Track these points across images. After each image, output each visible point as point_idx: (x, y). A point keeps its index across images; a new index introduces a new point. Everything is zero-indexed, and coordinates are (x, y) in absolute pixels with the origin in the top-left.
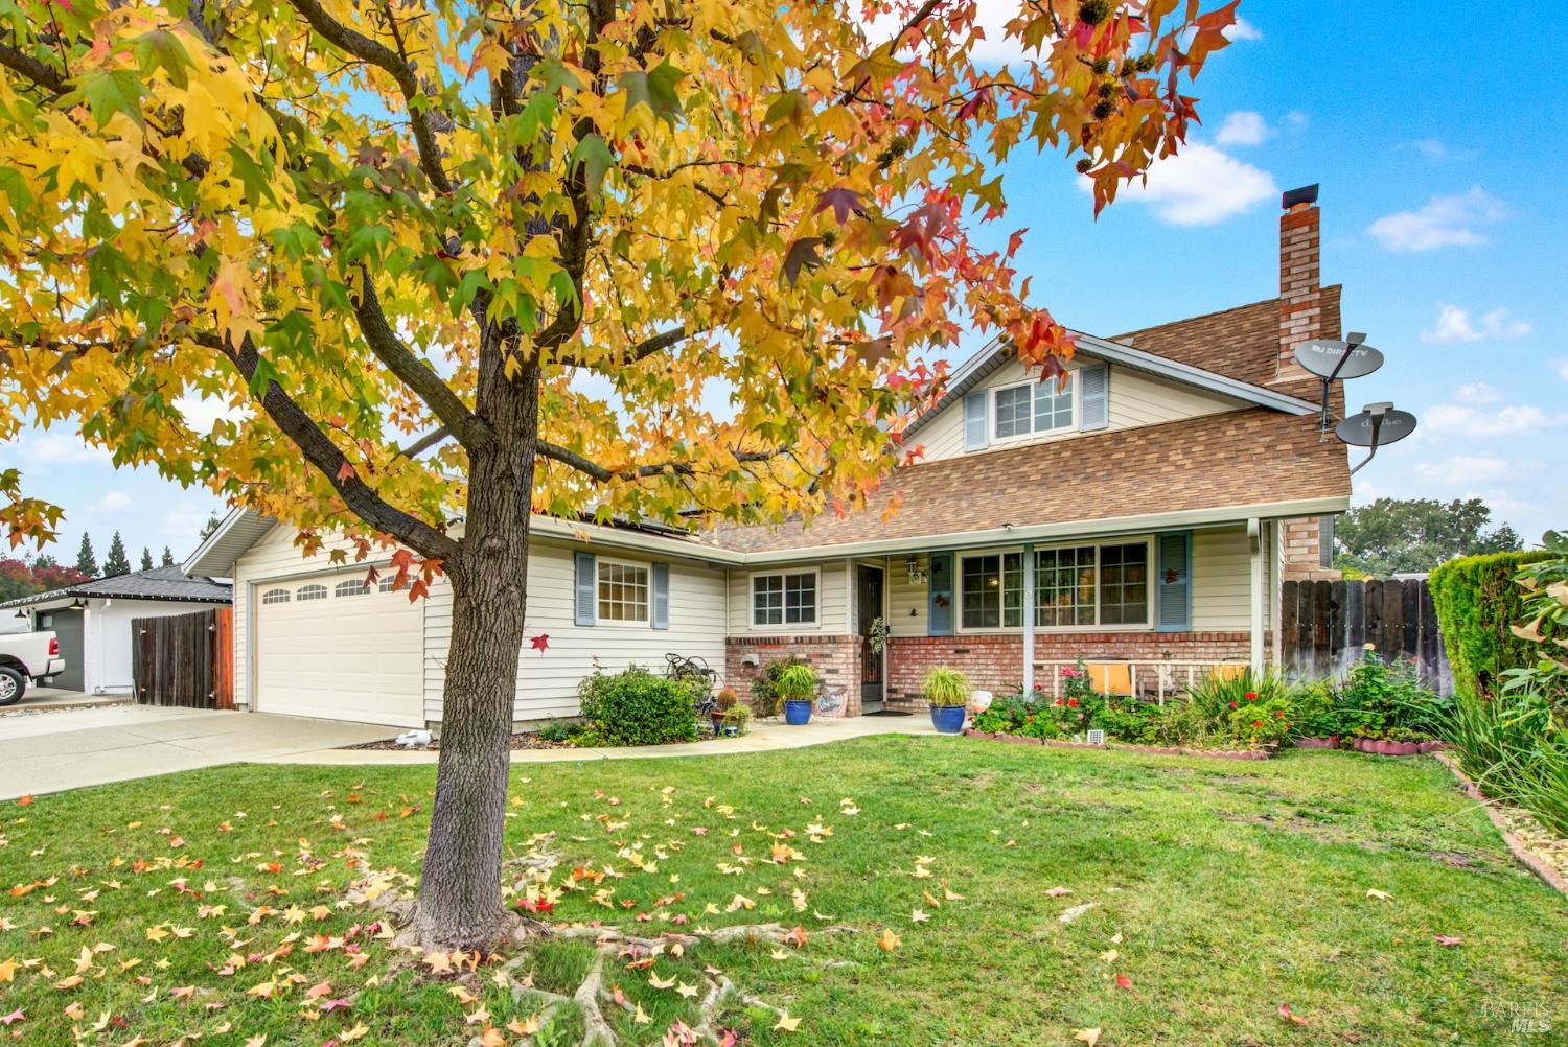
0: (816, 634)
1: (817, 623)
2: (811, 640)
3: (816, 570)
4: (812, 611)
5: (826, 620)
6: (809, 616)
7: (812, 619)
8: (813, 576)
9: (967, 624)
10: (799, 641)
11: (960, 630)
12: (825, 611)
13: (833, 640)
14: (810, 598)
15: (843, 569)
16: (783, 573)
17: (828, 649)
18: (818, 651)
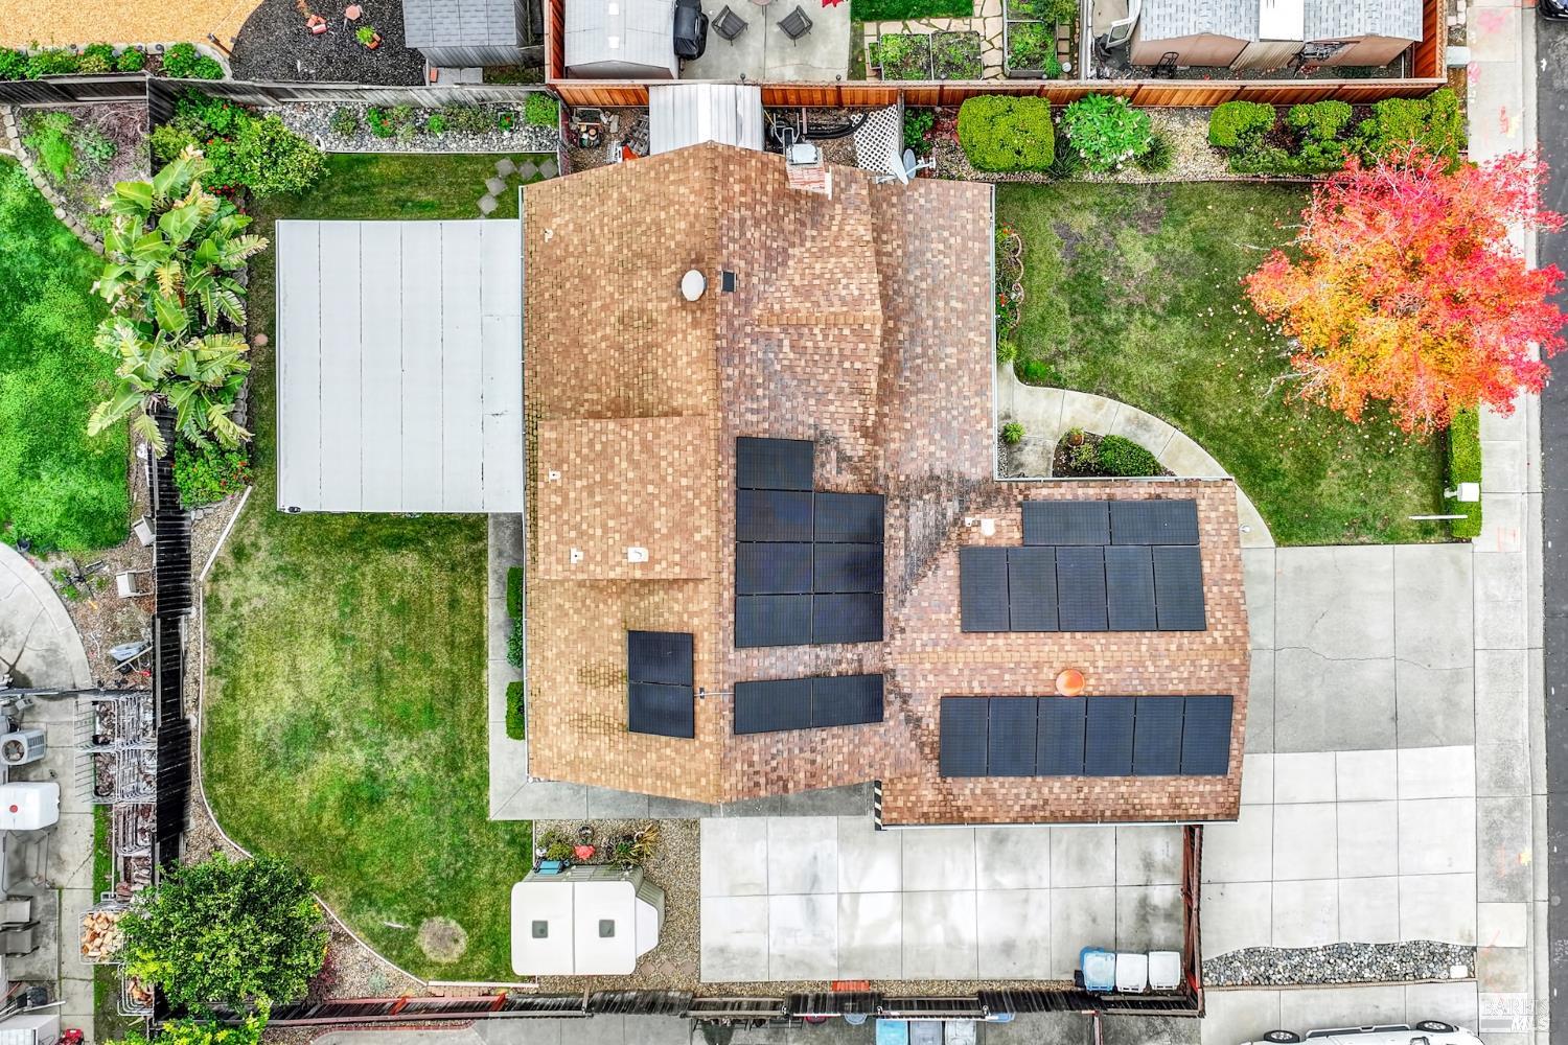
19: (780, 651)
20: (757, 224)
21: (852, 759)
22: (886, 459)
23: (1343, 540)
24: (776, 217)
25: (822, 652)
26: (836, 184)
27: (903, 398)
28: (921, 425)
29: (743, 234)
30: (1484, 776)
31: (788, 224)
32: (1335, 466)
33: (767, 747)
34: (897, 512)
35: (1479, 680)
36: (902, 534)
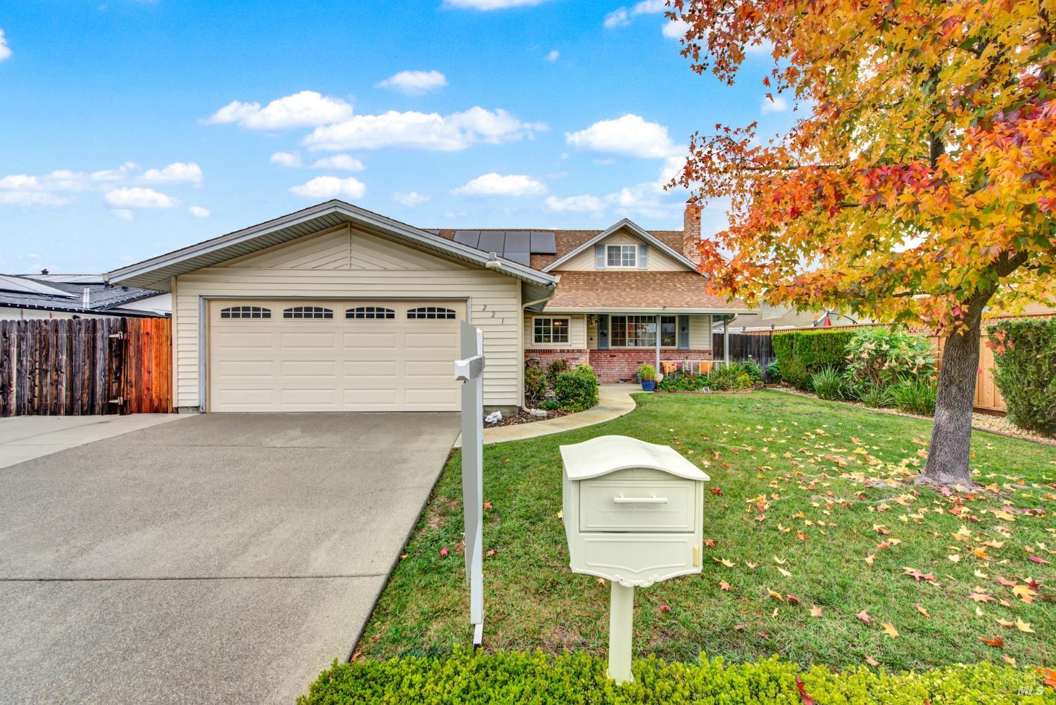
0: (570, 348)
1: (569, 343)
2: (568, 351)
3: (569, 317)
4: (566, 337)
5: (574, 342)
6: (565, 339)
7: (567, 341)
8: (567, 321)
9: (613, 345)
10: (562, 351)
11: (610, 347)
12: (573, 337)
13: (580, 351)
14: (565, 331)
15: (583, 318)
16: (552, 318)
17: (576, 355)
18: (572, 357)
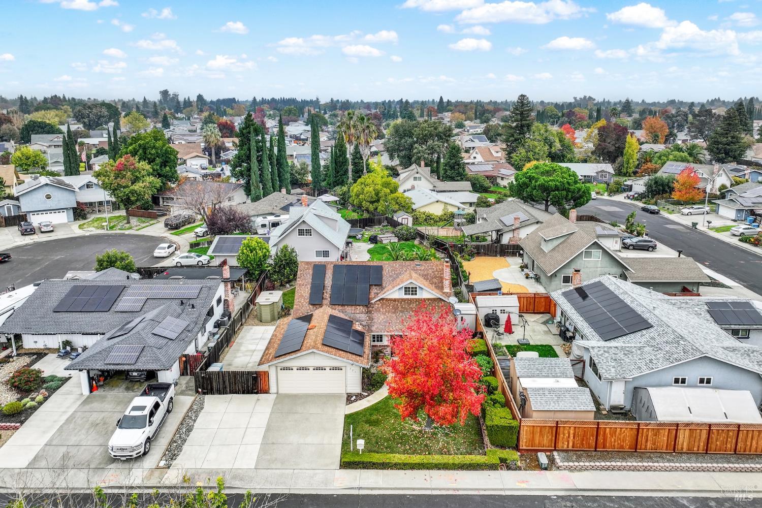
0: (383, 345)
5: (385, 342)
7: (382, 341)
10: (380, 346)
13: (386, 346)
14: (381, 338)
18: (384, 348)
19: (331, 277)
20: (433, 272)
21: (302, 296)
22: (378, 307)
23: (345, 431)
24: (436, 277)
25: (329, 288)
26: (447, 293)
27: (394, 313)
28: (387, 317)
29: (430, 269)
30: (240, 471)
31: (435, 280)
32: (374, 429)
33: (309, 273)
34: (364, 310)
35: (281, 471)
36: (358, 312)
